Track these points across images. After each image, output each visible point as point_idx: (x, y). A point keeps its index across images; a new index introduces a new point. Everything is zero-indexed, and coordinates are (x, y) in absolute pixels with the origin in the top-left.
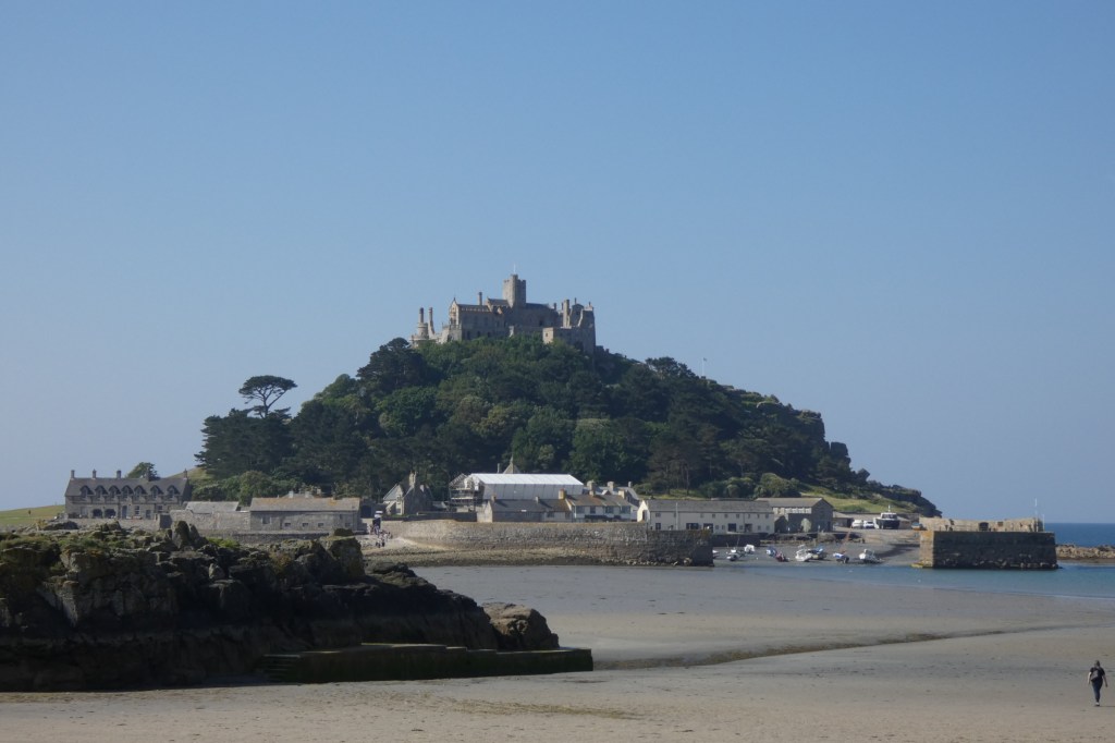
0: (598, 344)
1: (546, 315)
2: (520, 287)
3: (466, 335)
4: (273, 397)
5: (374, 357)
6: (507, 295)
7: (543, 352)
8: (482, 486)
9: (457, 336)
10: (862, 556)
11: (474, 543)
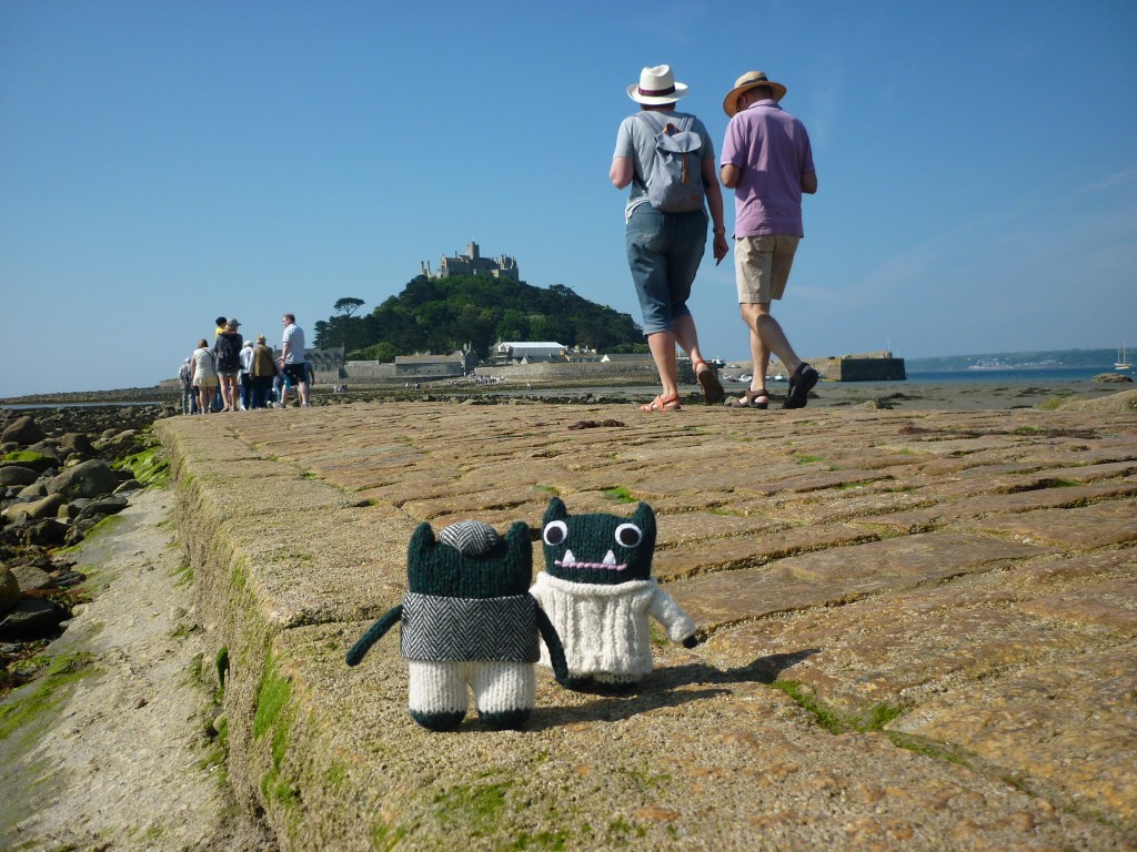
0: (520, 279)
1: (491, 264)
2: (476, 248)
3: (451, 274)
4: (352, 310)
5: (408, 285)
6: (469, 253)
7: (497, 282)
8: (511, 349)
9: (446, 275)
10: (778, 377)
11: (564, 376)
